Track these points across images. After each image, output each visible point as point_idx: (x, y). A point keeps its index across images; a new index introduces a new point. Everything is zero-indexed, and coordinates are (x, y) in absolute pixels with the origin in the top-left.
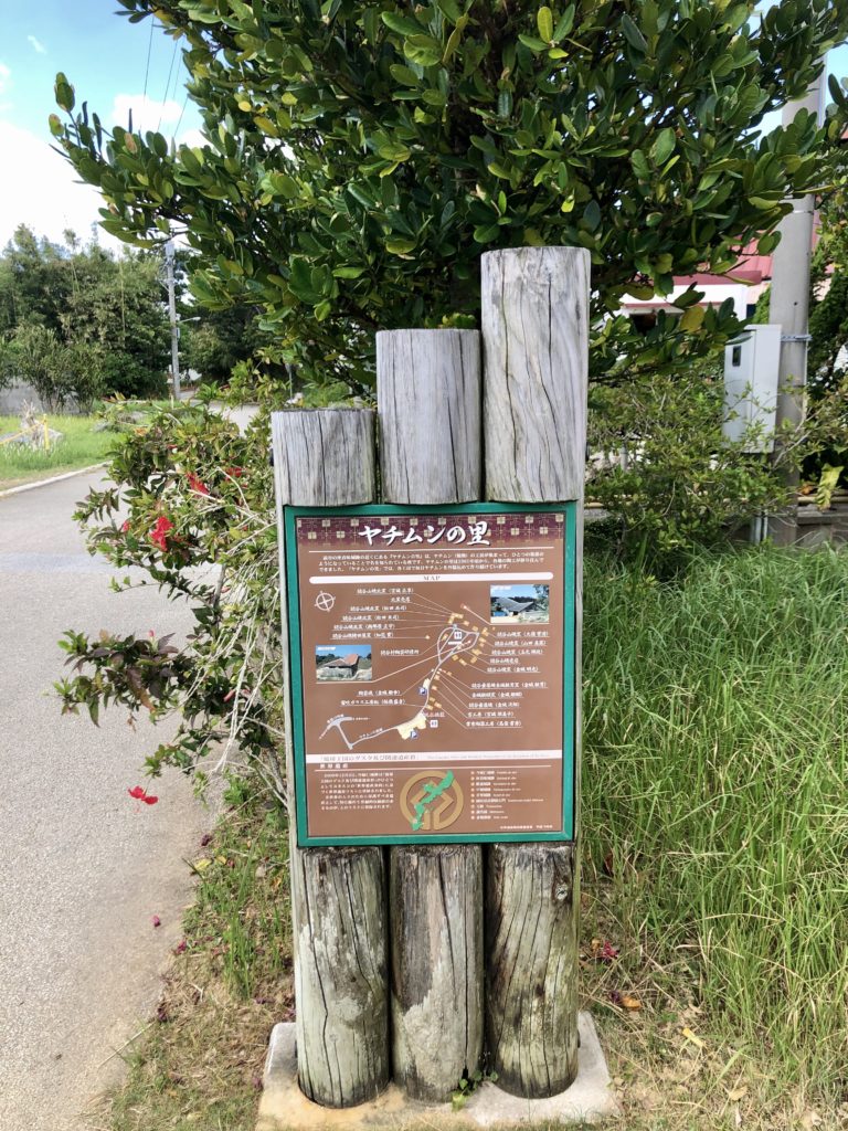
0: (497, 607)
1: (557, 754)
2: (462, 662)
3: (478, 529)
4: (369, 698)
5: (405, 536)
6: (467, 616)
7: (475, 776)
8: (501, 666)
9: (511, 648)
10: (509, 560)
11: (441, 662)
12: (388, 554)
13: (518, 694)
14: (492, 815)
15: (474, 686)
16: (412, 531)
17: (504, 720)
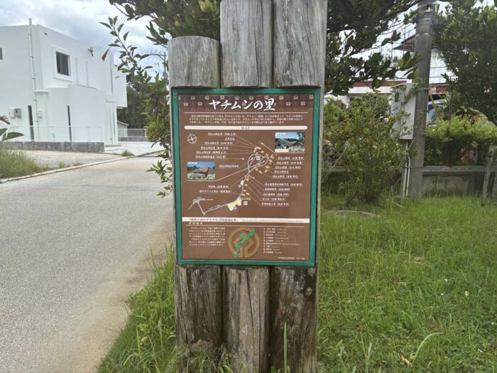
0: (279, 143)
1: (307, 221)
2: (260, 172)
3: (269, 102)
4: (213, 189)
5: (232, 106)
6: (263, 148)
7: (266, 230)
8: (279, 174)
9: (285, 165)
10: (285, 119)
11: (249, 172)
12: (224, 115)
13: (288, 189)
14: (274, 251)
15: (266, 184)
16: (236, 103)
17: (280, 202)
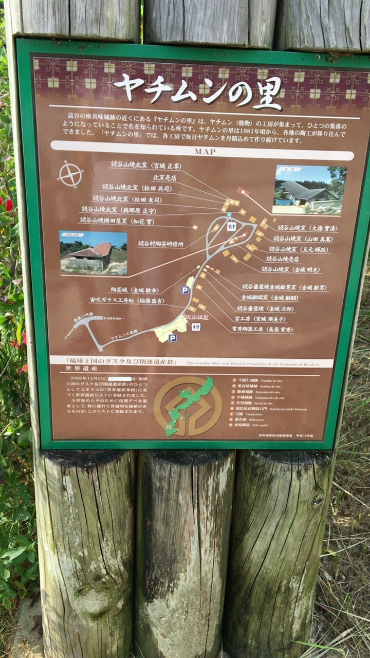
0: (282, 192)
1: (328, 363)
2: (234, 259)
3: (269, 86)
4: (123, 296)
5: (175, 92)
6: (245, 203)
7: (238, 383)
8: (278, 265)
9: (292, 245)
10: (303, 133)
11: (209, 257)
12: (152, 115)
13: (294, 298)
14: (251, 423)
15: (245, 286)
16: (184, 85)
17: (274, 325)
